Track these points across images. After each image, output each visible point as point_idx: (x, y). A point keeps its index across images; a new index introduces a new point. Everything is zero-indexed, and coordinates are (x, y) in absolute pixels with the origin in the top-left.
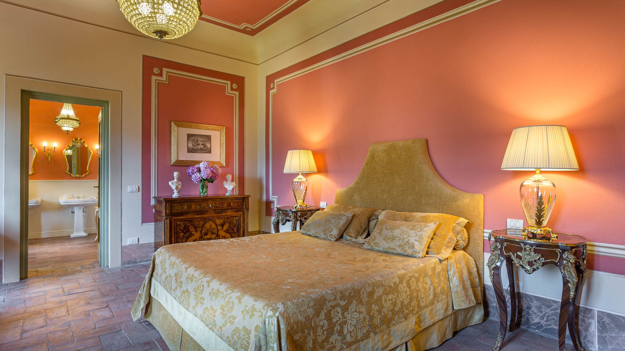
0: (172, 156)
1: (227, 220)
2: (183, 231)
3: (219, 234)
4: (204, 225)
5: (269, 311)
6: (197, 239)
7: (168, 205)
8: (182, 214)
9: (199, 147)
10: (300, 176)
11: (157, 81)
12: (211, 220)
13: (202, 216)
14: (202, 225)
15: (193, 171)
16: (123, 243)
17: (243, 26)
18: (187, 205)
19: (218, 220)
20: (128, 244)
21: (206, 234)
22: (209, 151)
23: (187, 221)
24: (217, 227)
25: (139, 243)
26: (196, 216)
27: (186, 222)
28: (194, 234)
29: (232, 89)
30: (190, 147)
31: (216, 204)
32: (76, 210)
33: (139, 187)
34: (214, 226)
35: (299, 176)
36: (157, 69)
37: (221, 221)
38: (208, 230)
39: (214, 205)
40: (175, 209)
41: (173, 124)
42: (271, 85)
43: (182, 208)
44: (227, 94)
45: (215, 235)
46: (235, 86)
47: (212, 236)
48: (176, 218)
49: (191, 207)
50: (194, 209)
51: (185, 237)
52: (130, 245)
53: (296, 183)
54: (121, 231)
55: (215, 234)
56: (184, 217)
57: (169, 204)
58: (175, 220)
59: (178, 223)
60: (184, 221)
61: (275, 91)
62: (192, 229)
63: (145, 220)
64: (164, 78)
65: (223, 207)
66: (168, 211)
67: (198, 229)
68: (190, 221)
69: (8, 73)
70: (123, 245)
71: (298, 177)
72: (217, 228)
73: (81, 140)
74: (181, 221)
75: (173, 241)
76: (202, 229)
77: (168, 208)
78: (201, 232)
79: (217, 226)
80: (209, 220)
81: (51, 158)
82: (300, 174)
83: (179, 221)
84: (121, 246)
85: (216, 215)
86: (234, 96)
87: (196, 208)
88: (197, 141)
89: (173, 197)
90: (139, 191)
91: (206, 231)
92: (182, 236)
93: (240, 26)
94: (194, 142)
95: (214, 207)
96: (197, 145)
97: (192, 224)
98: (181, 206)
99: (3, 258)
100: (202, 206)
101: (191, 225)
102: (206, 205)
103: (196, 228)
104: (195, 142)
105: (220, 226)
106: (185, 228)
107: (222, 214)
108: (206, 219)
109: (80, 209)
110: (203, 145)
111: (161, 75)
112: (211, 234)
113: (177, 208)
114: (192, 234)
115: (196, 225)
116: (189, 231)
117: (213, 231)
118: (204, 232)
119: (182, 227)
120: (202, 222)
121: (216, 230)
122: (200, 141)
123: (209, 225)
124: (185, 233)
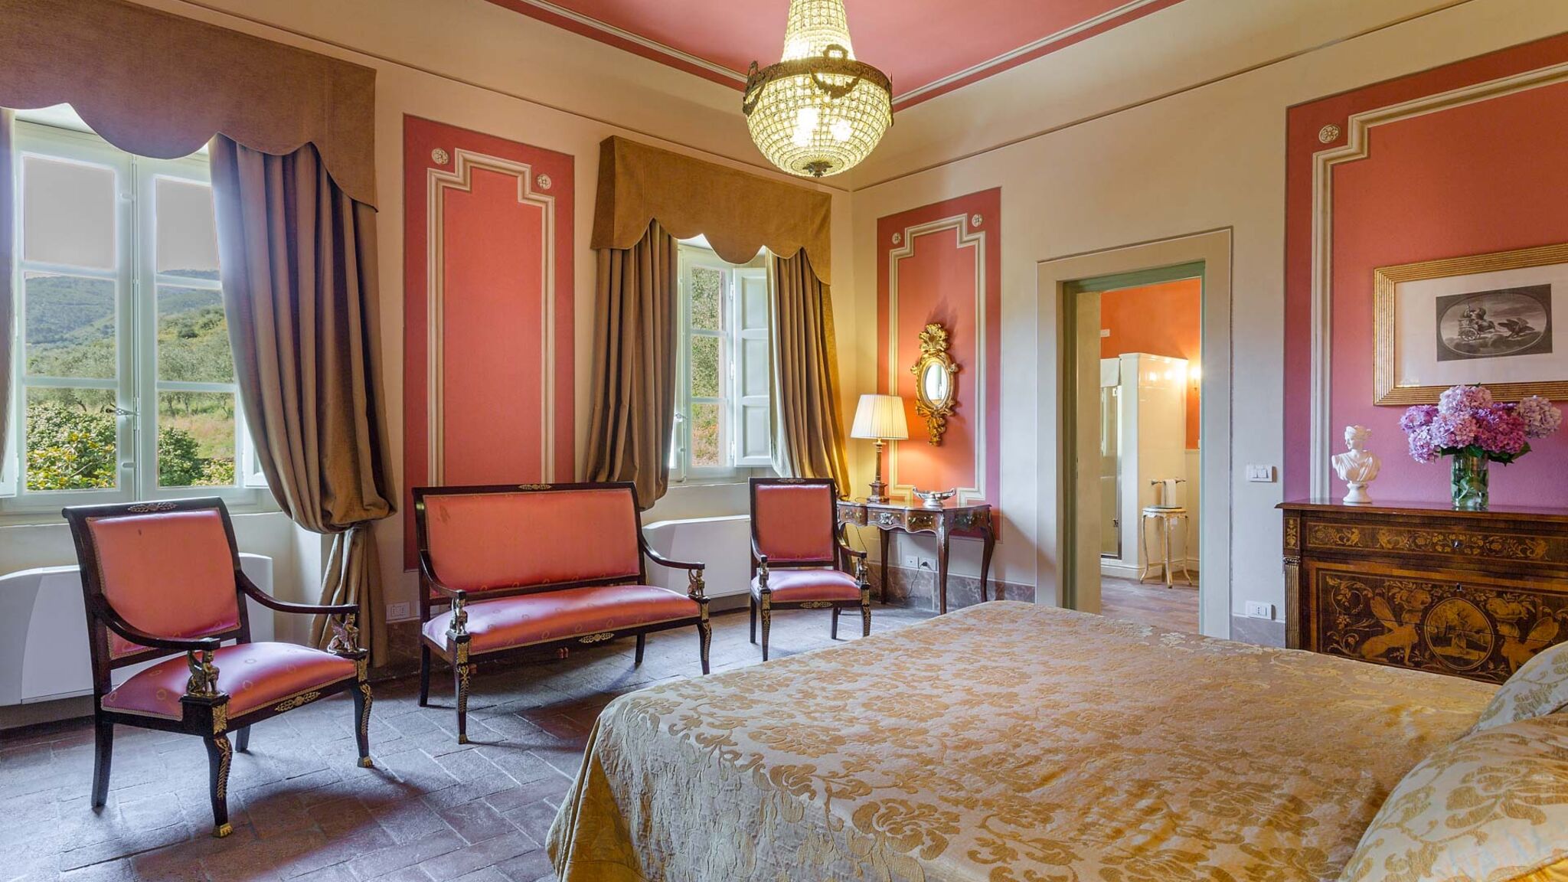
0: (1378, 375)
1: (1548, 610)
2: (1347, 611)
3: (1505, 655)
4: (1431, 606)
6: (1403, 649)
7: (1291, 522)
8: (1344, 556)
9: (1489, 336)
11: (1330, 164)
12: (1463, 596)
13: (1425, 574)
14: (1422, 607)
15: (1412, 421)
16: (1234, 610)
18: (1362, 531)
19: (1499, 601)
20: (1247, 616)
21: (1441, 640)
22: (1544, 345)
23: (1360, 580)
24: (1495, 627)
25: (1276, 621)
26: (1397, 572)
27: (1359, 585)
28: (1390, 630)
30: (1452, 340)
31: (1491, 543)
33: (1274, 469)
34: (1478, 619)
36: (1330, 129)
37: (1514, 606)
38: (1450, 628)
39: (1481, 543)
40: (1317, 539)
41: (1378, 275)
43: (1341, 539)
45: (1483, 654)
47: (1468, 653)
48: (1322, 565)
49: (1374, 538)
50: (1390, 546)
51: (1355, 631)
52: (1252, 620)
54: (1231, 580)
55: (1484, 649)
56: (1351, 568)
57: (1295, 520)
58: (1318, 569)
59: (1331, 582)
60: (1353, 579)
62: (1382, 611)
64: (1352, 146)
65: (1526, 558)
66: (1293, 542)
67: (1406, 616)
68: (1375, 583)
70: (1234, 615)
72: (1496, 632)
74: (1339, 577)
76: (1424, 617)
77: (1293, 532)
78: (1419, 627)
79: (1493, 621)
80: (1454, 594)
83: (1332, 577)
84: (1231, 616)
85: (1491, 580)
87: (1397, 543)
88: (1481, 317)
90: (1275, 479)
91: (1443, 630)
92: (1346, 626)
94: (1465, 323)
95: (1476, 551)
96: (1481, 329)
97: (1382, 595)
98: (1339, 530)
99: (1035, 585)
100: (1420, 541)
101: (1378, 598)
102: (1441, 537)
103: (1398, 612)
104: (1471, 321)
105: (1511, 625)
106: (1356, 599)
107: (1520, 583)
108: (1441, 587)
110: (1509, 325)
111: (1341, 140)
112: (1465, 646)
113: (1324, 536)
114: (1383, 626)
115: (1397, 601)
116: (1368, 613)
117: (1477, 636)
118: (1430, 629)
119: (1345, 595)
120: (1424, 597)
121: (1488, 637)
122: (1496, 314)
123: (1455, 610)
124: (1358, 617)
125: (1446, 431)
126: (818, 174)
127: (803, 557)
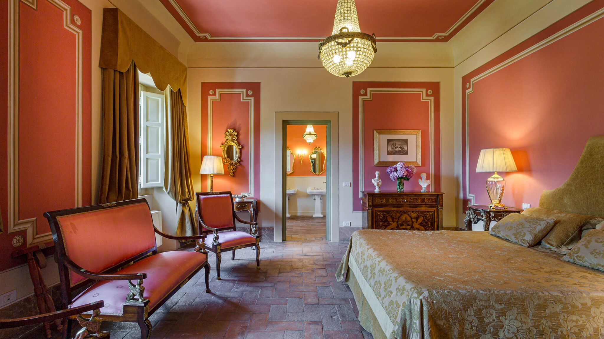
0: (375, 158)
1: (421, 214)
2: (382, 220)
3: (414, 226)
4: (400, 216)
5: (415, 292)
6: (394, 228)
7: (370, 198)
8: (382, 206)
9: (397, 150)
10: (496, 175)
11: (363, 100)
12: (406, 213)
13: (399, 209)
14: (398, 217)
15: (391, 170)
16: (340, 225)
17: (435, 37)
18: (386, 199)
19: (412, 213)
20: (343, 226)
21: (402, 225)
22: (406, 153)
23: (385, 212)
24: (412, 219)
25: (351, 226)
26: (393, 209)
27: (385, 213)
28: (391, 224)
29: (427, 95)
30: (390, 150)
31: (411, 200)
32: (316, 197)
33: (350, 183)
34: (409, 218)
35: (494, 175)
36: (363, 90)
37: (415, 214)
38: (404, 221)
39: (409, 200)
40: (376, 202)
41: (375, 132)
42: (467, 86)
43: (381, 201)
44: (422, 100)
45: (410, 227)
46: (430, 92)
47: (407, 227)
48: (376, 209)
49: (388, 201)
50: (392, 202)
51: (384, 226)
52: (345, 227)
53: (491, 182)
54: (339, 216)
55: (410, 225)
56: (383, 209)
57: (371, 198)
58: (376, 210)
59: (379, 213)
60: (384, 212)
61: (471, 90)
62: (390, 220)
63: (355, 209)
64: (368, 96)
65: (417, 203)
66: (370, 203)
67: (395, 220)
68: (389, 212)
69: (276, 111)
70: (340, 226)
71: (493, 177)
72: (412, 221)
73: (319, 148)
74: (381, 212)
75: (375, 228)
76: (398, 219)
77: (370, 201)
78: (397, 222)
79: (411, 218)
80: (404, 213)
81: (302, 161)
82: (496, 173)
83: (379, 212)
84: (339, 227)
85: (411, 209)
86: (430, 101)
87: (393, 201)
88: (395, 145)
89: (375, 192)
90: (351, 186)
91: (402, 222)
92: (382, 224)
93: (433, 37)
94: (392, 146)
95: (408, 202)
96: (396, 148)
97: (390, 215)
98: (381, 199)
99: (274, 226)
100: (398, 201)
101: (389, 216)
102: (402, 199)
103: (393, 219)
104: (394, 146)
105: (415, 219)
106: (384, 217)
107: (416, 209)
108: (402, 212)
109: (319, 197)
110: (401, 148)
111: (366, 94)
112: (406, 225)
113: (378, 201)
114: (390, 223)
115: (393, 216)
116: (387, 220)
117: (408, 222)
118: (400, 222)
119: (382, 217)
120: (398, 214)
121: (411, 222)
122: (399, 145)
123: (404, 217)
124: (384, 222)
125: (402, 173)
126: (348, 76)
127: (222, 226)
